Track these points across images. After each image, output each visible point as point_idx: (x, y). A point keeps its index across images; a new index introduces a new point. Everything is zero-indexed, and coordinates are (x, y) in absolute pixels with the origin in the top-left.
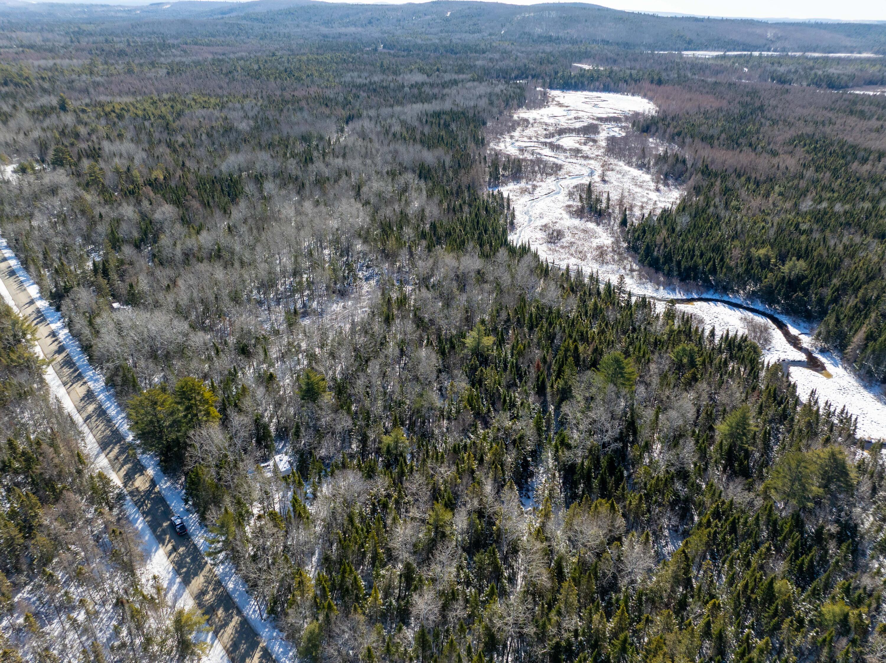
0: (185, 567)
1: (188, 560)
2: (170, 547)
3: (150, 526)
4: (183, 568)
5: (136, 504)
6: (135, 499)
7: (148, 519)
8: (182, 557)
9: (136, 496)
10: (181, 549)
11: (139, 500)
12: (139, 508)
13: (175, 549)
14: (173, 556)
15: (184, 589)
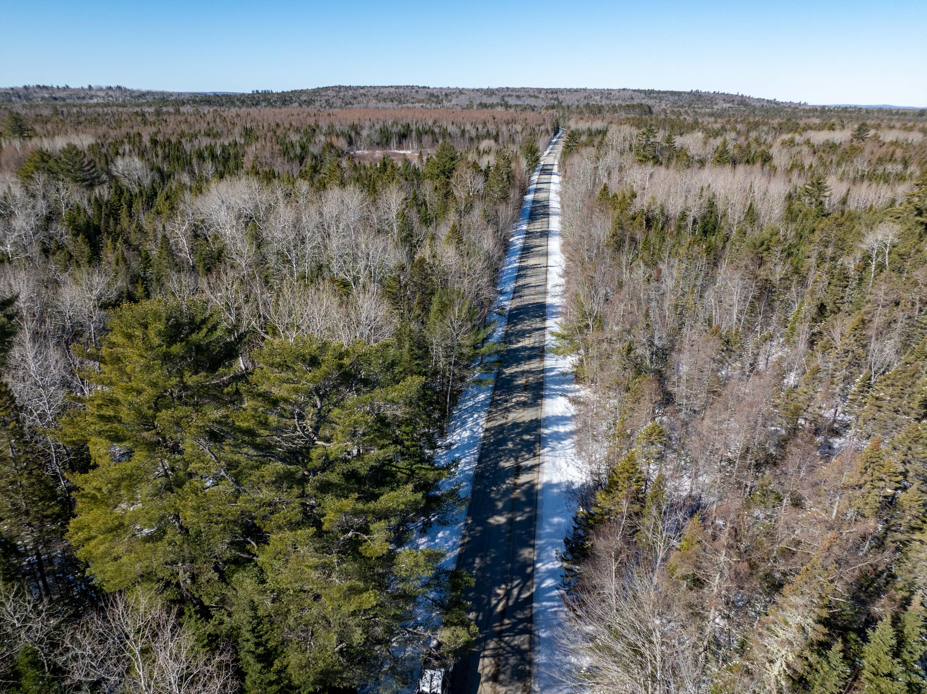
0: (522, 440)
1: (510, 445)
2: (524, 478)
3: (533, 536)
4: (528, 441)
5: (530, 619)
6: (521, 641)
7: (526, 553)
8: (514, 454)
9: (517, 651)
10: (507, 464)
11: (514, 630)
12: (530, 600)
13: (518, 471)
14: (529, 463)
15: (545, 419)
